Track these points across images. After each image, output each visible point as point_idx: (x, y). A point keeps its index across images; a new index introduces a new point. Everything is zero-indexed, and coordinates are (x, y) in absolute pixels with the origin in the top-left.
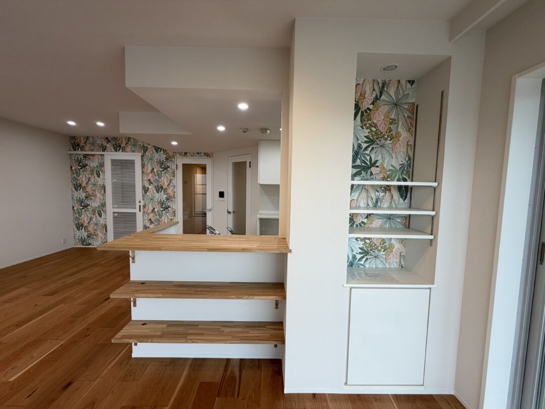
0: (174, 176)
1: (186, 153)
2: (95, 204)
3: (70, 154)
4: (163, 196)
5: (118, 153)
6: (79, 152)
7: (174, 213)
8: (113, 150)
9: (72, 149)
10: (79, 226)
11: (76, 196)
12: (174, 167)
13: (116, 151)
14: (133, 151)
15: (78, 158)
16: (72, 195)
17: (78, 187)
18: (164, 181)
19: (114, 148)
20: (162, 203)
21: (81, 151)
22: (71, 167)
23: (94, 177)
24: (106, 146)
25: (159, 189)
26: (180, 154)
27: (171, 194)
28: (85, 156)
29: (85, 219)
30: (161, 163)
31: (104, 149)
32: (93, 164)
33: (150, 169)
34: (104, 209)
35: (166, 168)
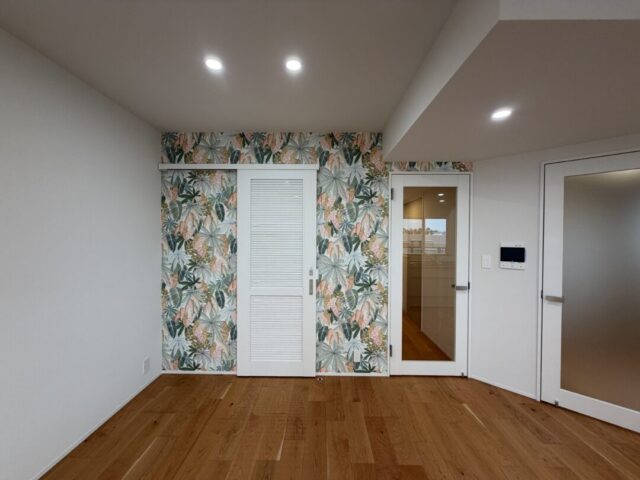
0: (386, 214)
1: (412, 164)
2: (210, 277)
3: (162, 171)
4: (359, 259)
5: (264, 166)
6: (182, 165)
7: (384, 297)
8: (254, 159)
9: (166, 159)
10: (175, 327)
11: (171, 262)
12: (385, 194)
13: (260, 161)
14: (298, 162)
15: (178, 179)
16: (163, 259)
17: (175, 241)
18: (363, 225)
19: (257, 156)
20: (356, 275)
21: (186, 162)
22: (163, 199)
23: (212, 219)
24: (239, 152)
25: (351, 243)
26: (401, 166)
27: (378, 255)
28: (195, 175)
29: (187, 310)
30: (357, 187)
31: (235, 158)
32: (210, 190)
33: (332, 199)
34: (231, 288)
35: (369, 197)
